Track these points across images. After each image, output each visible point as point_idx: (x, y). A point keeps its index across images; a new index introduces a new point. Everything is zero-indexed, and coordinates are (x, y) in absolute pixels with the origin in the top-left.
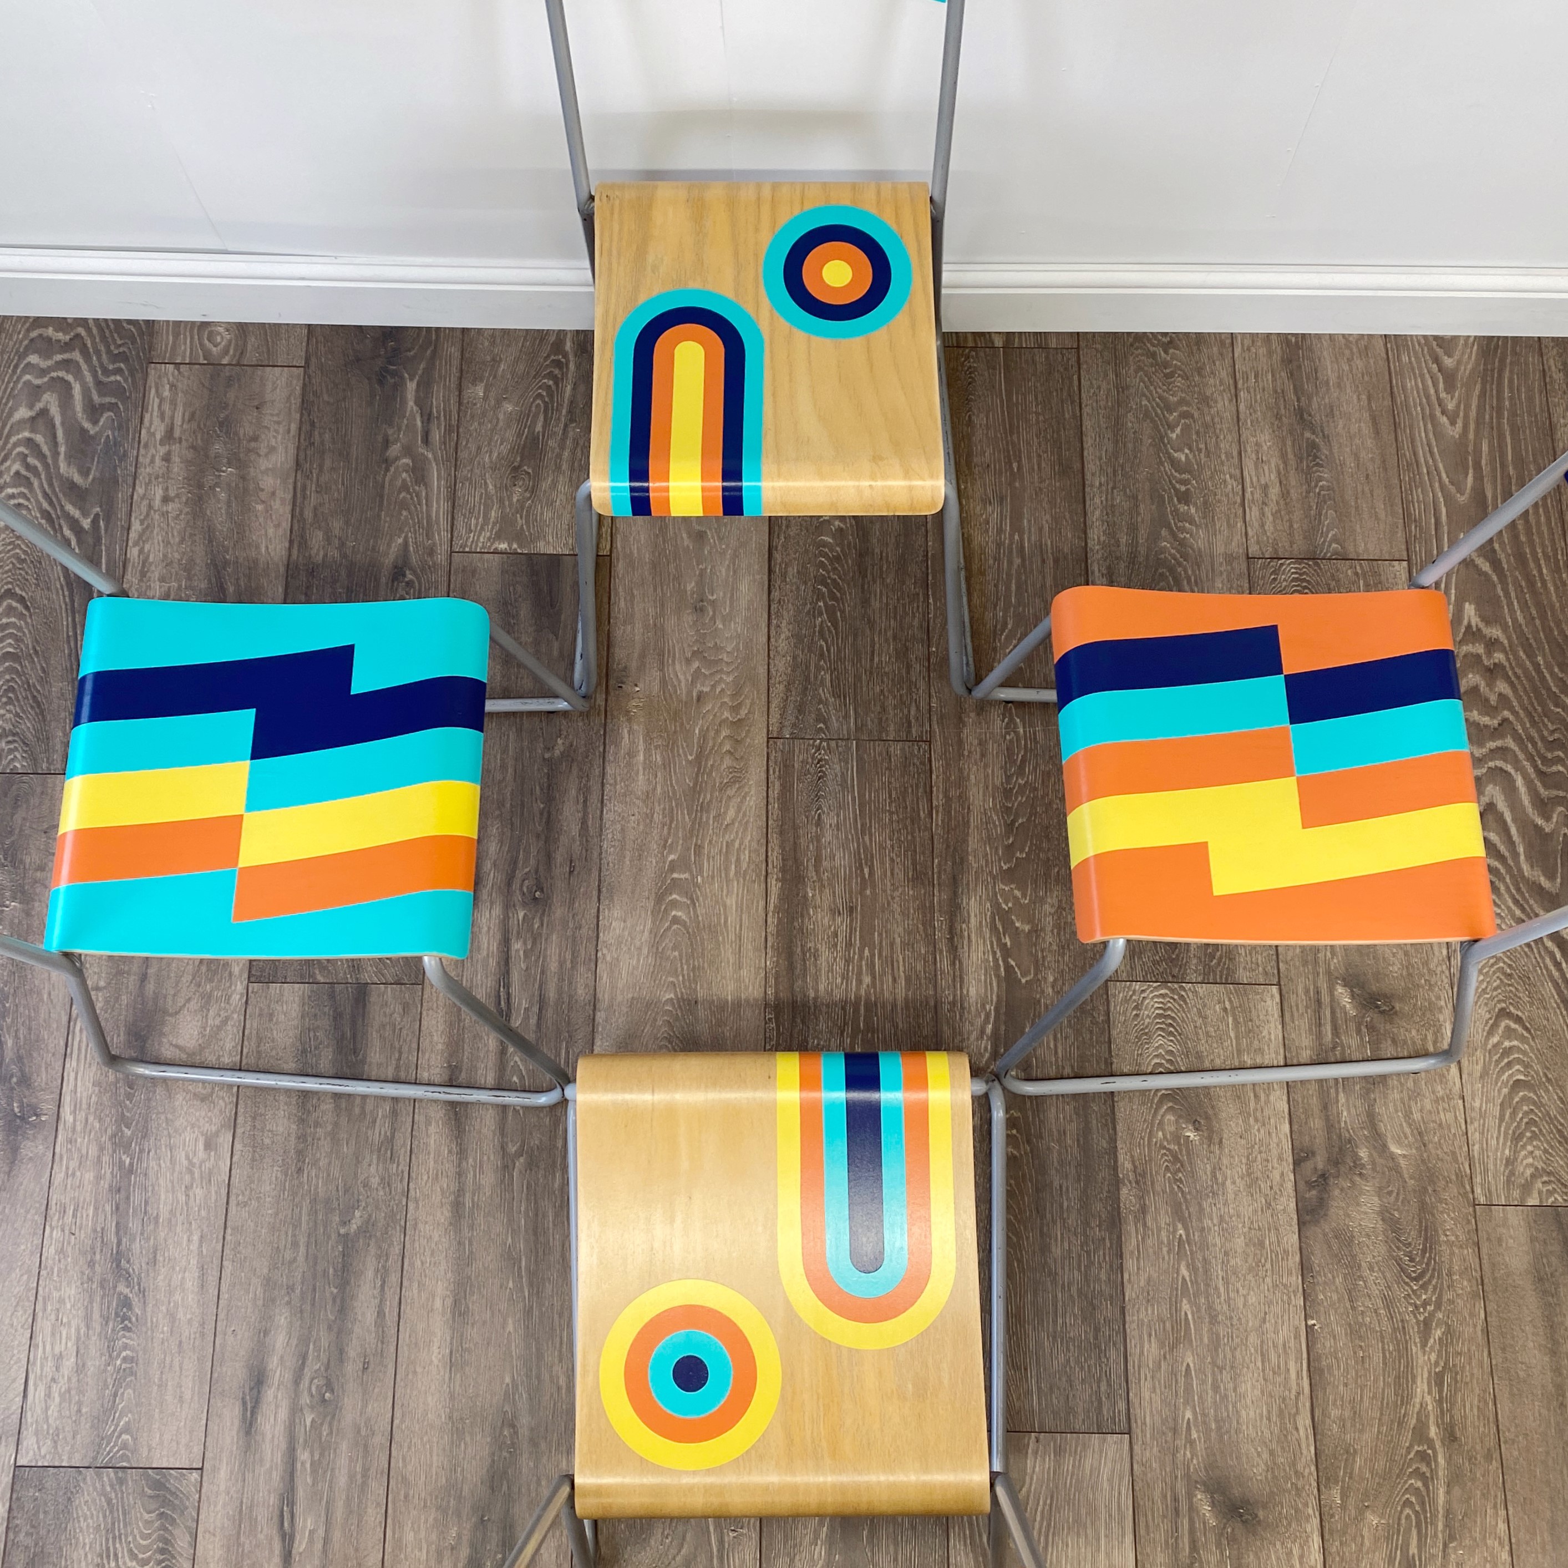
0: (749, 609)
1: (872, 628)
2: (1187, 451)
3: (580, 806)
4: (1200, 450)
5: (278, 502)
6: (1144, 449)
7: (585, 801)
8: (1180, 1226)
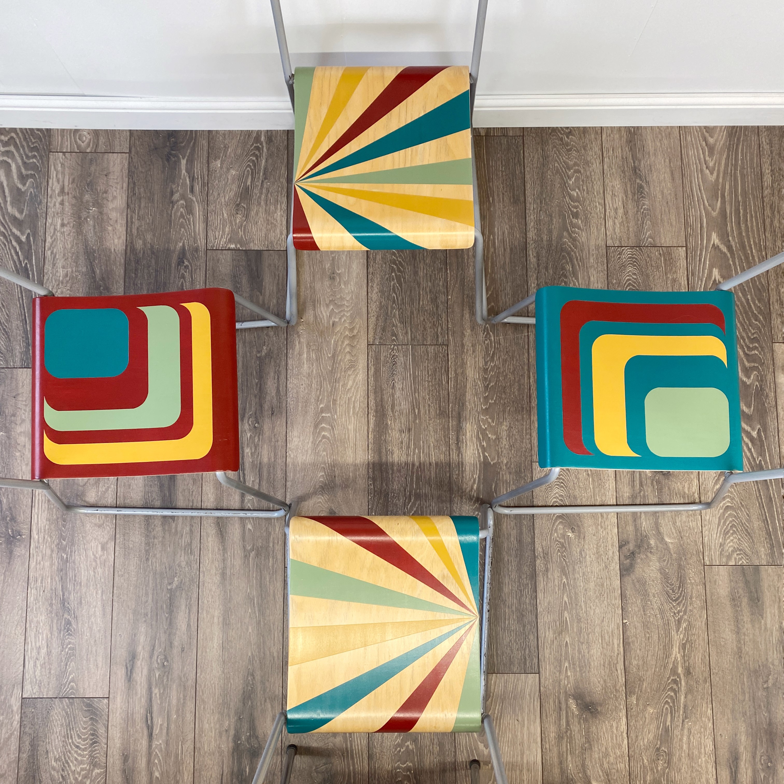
0: (357, 278)
1: (419, 287)
2: (577, 190)
3: (276, 381)
4: (584, 190)
5: (119, 225)
6: (556, 190)
7: (278, 379)
8: (564, 577)
